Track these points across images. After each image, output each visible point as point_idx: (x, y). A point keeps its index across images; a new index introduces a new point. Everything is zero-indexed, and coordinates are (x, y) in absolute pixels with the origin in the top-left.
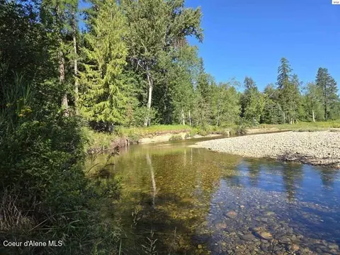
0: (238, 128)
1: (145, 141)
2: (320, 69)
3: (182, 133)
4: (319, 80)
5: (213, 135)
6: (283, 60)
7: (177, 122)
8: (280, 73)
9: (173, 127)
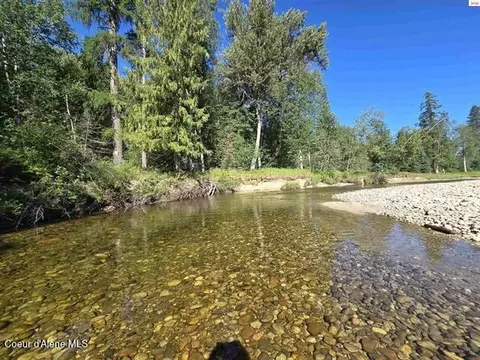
0: (376, 176)
1: (245, 189)
2: (474, 108)
3: (300, 180)
4: (472, 121)
5: (342, 185)
6: (428, 95)
7: (293, 165)
8: (424, 110)
9: (287, 172)
